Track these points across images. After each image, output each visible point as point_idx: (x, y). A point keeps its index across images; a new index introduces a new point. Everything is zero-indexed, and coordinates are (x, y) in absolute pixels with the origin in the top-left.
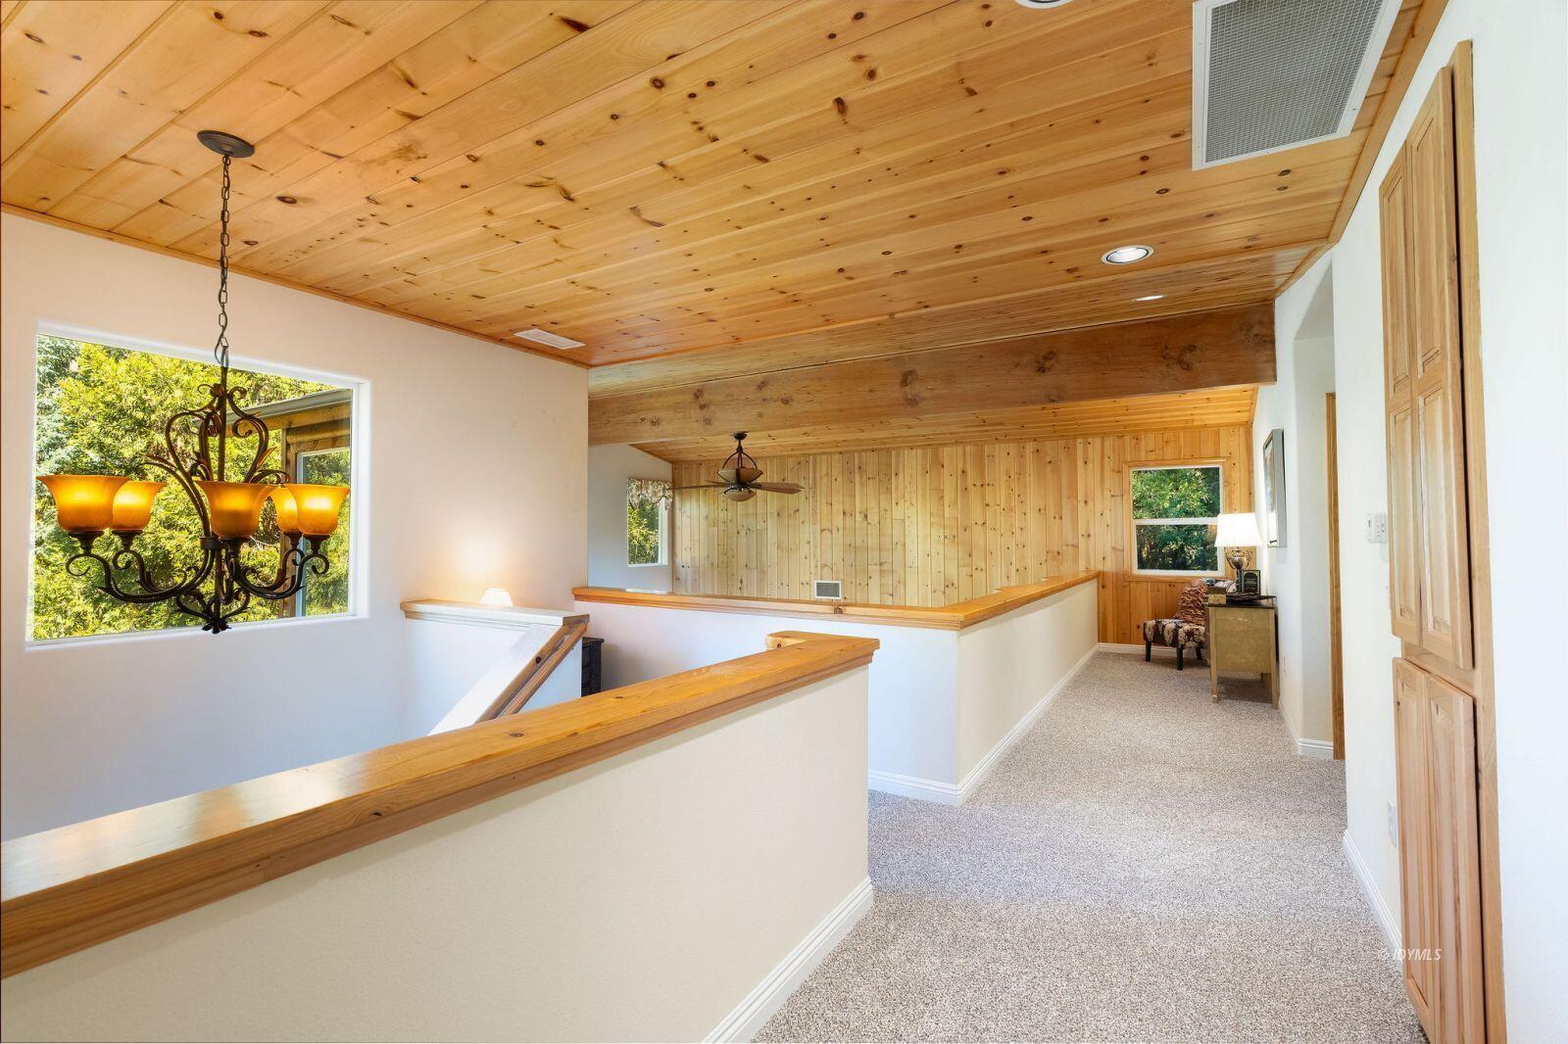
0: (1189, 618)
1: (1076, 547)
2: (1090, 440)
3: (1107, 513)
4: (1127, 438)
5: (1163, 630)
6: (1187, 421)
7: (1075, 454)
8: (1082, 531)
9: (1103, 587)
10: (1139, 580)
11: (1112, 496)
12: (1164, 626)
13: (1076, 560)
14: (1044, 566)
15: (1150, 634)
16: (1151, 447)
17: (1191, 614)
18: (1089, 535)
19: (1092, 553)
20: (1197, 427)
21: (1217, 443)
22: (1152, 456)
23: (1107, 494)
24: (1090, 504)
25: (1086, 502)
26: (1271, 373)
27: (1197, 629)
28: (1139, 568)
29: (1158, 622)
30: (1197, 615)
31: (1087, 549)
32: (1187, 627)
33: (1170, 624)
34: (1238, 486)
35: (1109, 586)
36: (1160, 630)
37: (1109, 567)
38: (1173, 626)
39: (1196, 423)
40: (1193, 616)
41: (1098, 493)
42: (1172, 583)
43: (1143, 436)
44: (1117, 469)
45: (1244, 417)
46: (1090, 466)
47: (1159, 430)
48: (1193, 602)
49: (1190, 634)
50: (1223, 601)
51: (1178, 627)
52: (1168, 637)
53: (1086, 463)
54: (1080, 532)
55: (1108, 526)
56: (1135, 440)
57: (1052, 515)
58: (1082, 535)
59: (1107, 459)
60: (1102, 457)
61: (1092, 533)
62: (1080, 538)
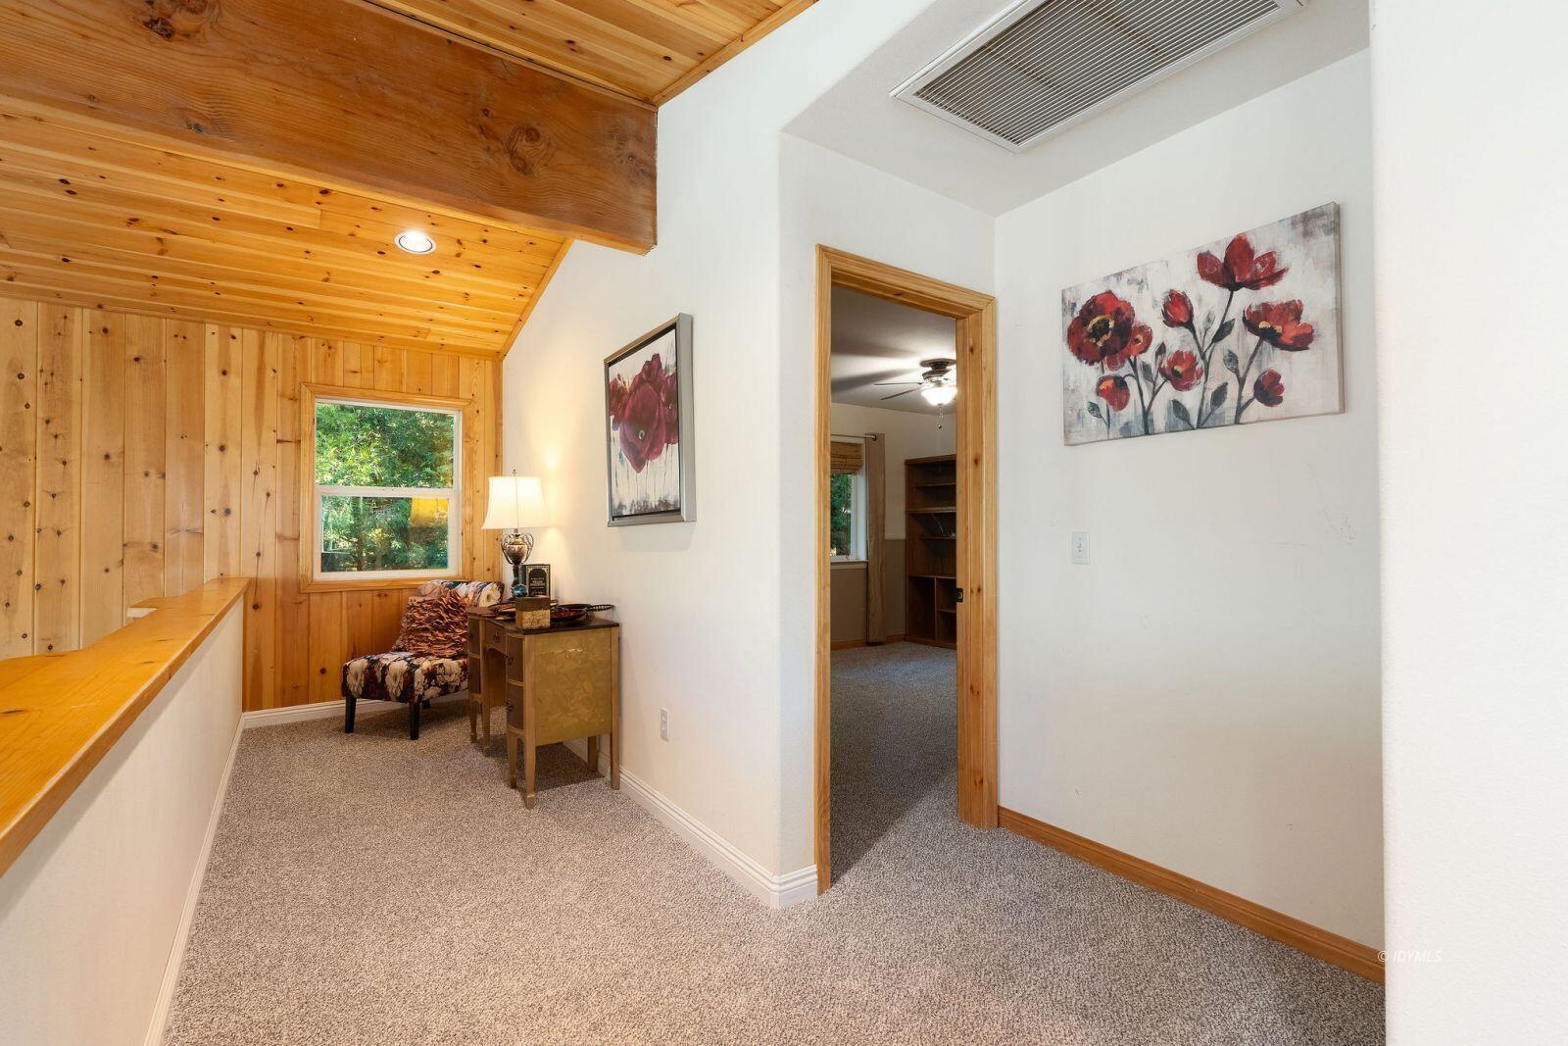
0: (424, 647)
1: (199, 534)
2: (236, 332)
3: (267, 472)
4: (310, 343)
5: (384, 676)
6: (418, 332)
7: (200, 352)
8: (212, 499)
9: (256, 607)
10: (327, 590)
11: (278, 441)
12: (386, 668)
13: (197, 557)
14: (116, 573)
15: (355, 684)
16: (354, 364)
17: (426, 640)
18: (228, 512)
19: (232, 545)
20: (432, 345)
21: (456, 378)
22: (356, 381)
23: (269, 437)
24: (232, 450)
25: (222, 448)
26: (649, 229)
27: (441, 665)
28: (323, 571)
29: (372, 662)
30: (438, 642)
31: (223, 536)
32: (426, 664)
33: (395, 662)
34: (481, 442)
35: (268, 607)
36: (379, 674)
37: (270, 568)
38: (403, 665)
39: (430, 339)
40: (431, 644)
41: (249, 433)
42: (382, 592)
43: (340, 344)
44: (289, 392)
45: (496, 342)
46: (234, 380)
47: (371, 337)
48: (428, 620)
49: (431, 675)
50: (546, 622)
51: (413, 667)
52: (393, 685)
53: (224, 373)
54: (209, 505)
55: (268, 495)
56: (326, 348)
57: (141, 470)
58: (213, 511)
59: (269, 373)
60: (261, 369)
61: (234, 508)
62: (208, 516)
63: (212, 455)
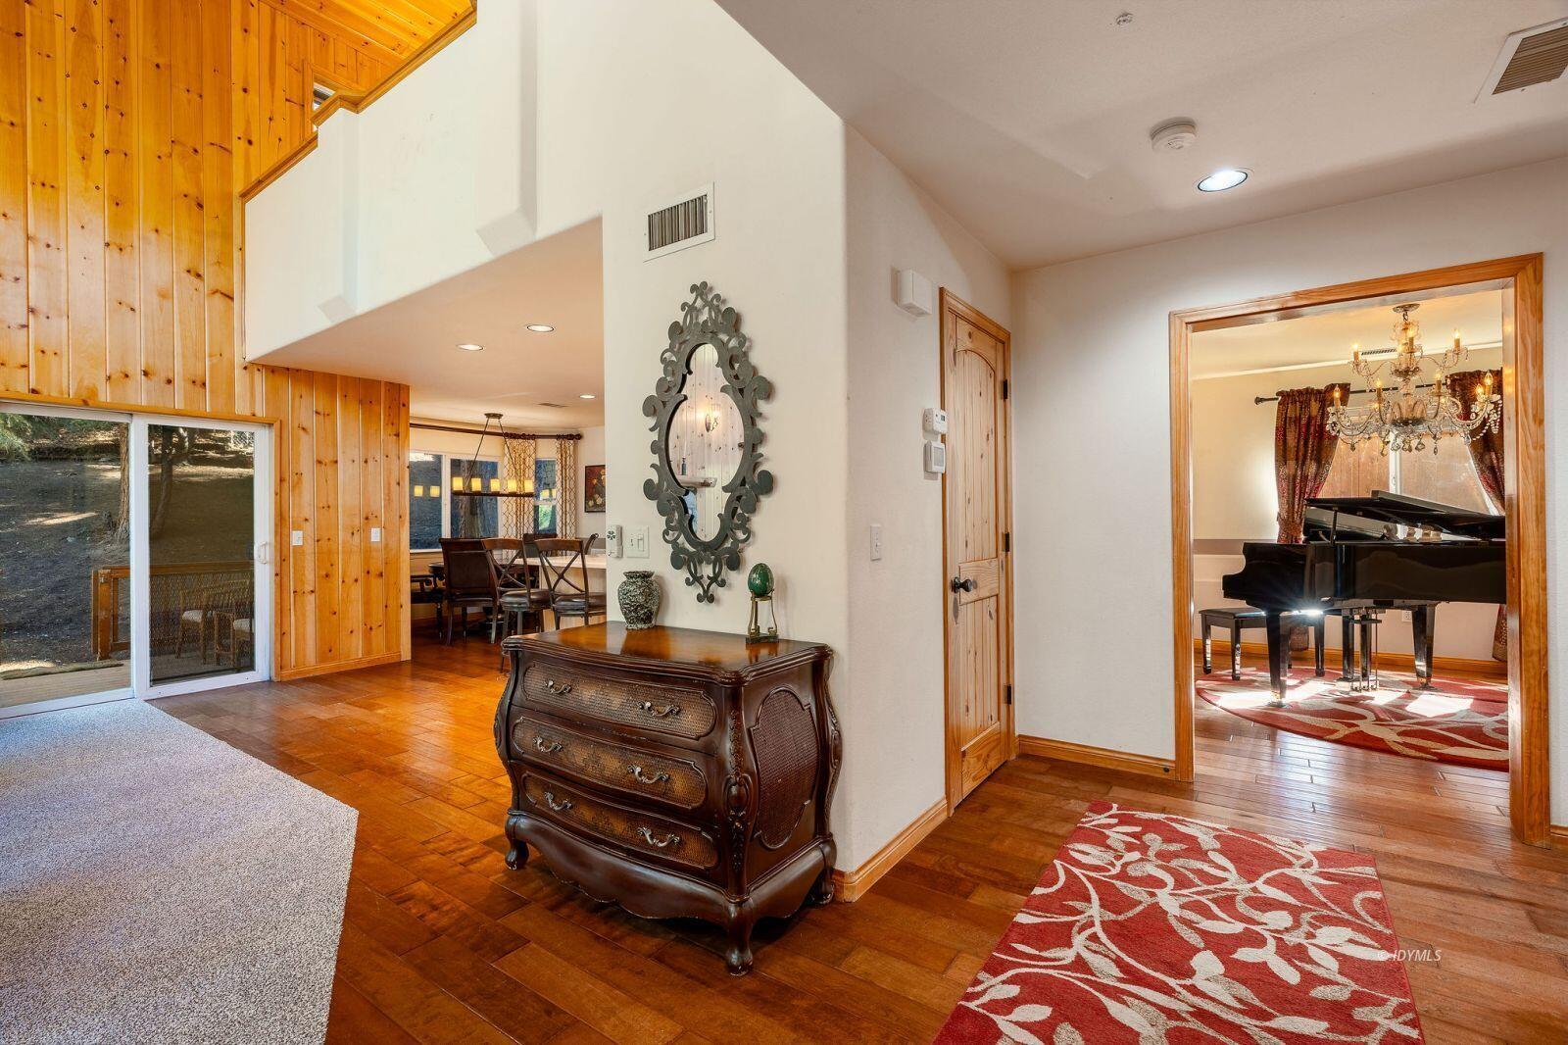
1: (228, 152)
3: (279, 121)
8: (238, 129)
11: (287, 100)
13: (227, 170)
18: (250, 141)
23: (280, 95)
24: (252, 94)
25: (245, 90)
41: (265, 86)
44: (295, 64)
46: (253, 40)
53: (246, 31)
54: (236, 133)
55: (280, 140)
56: (321, 39)
57: (182, 86)
58: (239, 138)
59: (279, 44)
60: (273, 38)
61: (254, 140)
62: (235, 141)
63: (237, 95)
